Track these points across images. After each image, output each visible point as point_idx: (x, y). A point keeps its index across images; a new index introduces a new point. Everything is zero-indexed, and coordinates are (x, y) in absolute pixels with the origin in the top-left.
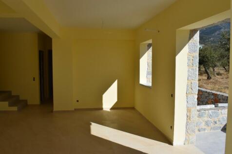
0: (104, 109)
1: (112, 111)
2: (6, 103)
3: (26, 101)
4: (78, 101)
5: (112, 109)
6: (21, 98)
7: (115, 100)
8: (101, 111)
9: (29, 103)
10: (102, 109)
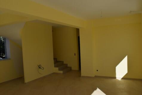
0: (117, 78)
1: (122, 80)
2: (57, 68)
3: (71, 68)
4: (97, 70)
5: (123, 79)
6: (69, 66)
7: (126, 72)
8: (114, 80)
9: (73, 69)
10: (115, 78)
